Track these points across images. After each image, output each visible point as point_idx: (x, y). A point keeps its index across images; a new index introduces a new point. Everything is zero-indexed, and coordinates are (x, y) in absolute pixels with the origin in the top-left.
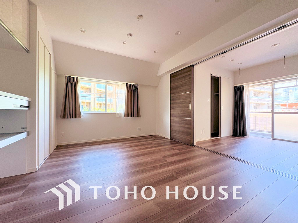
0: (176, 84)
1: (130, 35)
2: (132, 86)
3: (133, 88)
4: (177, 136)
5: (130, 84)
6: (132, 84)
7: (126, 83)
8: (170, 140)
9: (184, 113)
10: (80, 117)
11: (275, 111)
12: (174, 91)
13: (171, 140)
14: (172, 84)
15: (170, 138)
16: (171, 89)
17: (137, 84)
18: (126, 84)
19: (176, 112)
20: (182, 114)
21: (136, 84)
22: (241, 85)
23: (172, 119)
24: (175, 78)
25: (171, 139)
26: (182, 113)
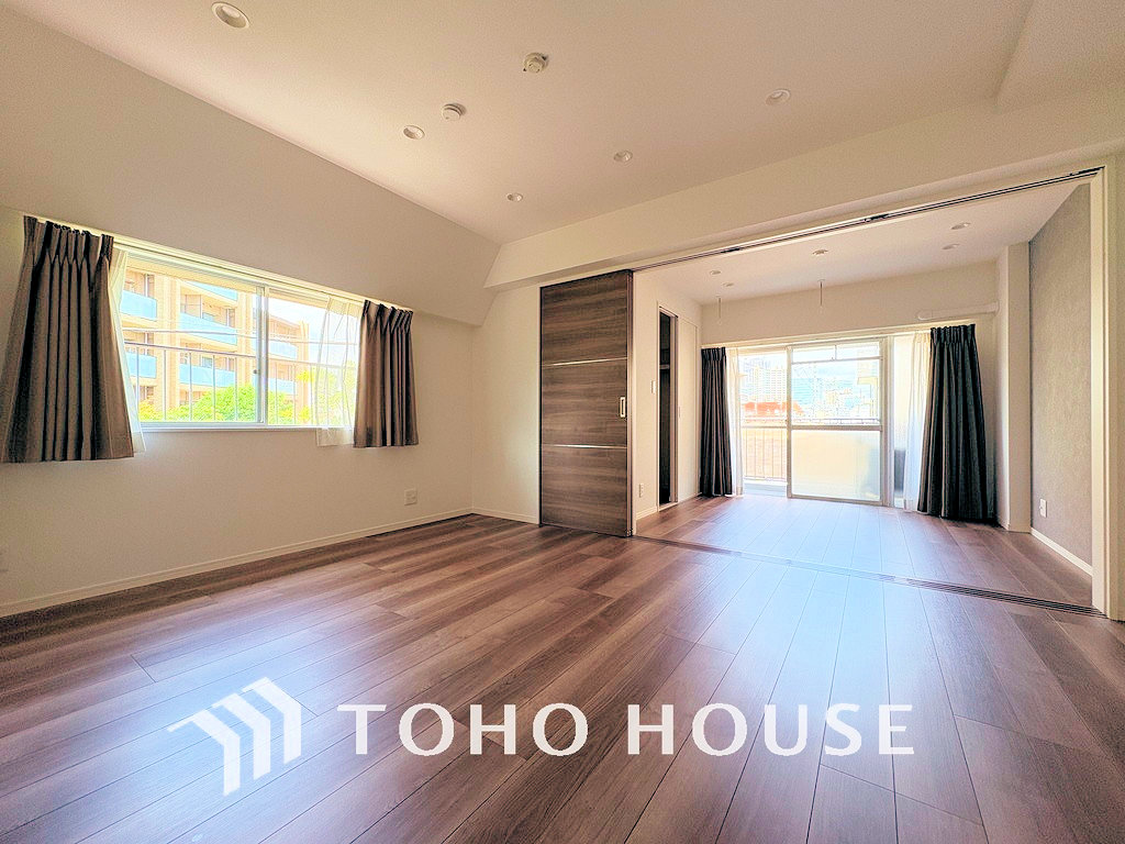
0: (563, 325)
1: (458, 109)
2: (388, 314)
3: (394, 323)
4: (572, 511)
5: (382, 308)
6: (388, 306)
7: (363, 299)
8: (537, 531)
9: (599, 430)
10: (126, 449)
11: (793, 423)
12: (556, 350)
13: (544, 528)
14: (548, 326)
15: (538, 523)
16: (546, 341)
17: (408, 309)
18: (363, 305)
19: (564, 425)
20: (591, 431)
21: (404, 309)
22: (720, 346)
23: (549, 450)
24: (559, 304)
25: (541, 525)
26: (589, 427)
